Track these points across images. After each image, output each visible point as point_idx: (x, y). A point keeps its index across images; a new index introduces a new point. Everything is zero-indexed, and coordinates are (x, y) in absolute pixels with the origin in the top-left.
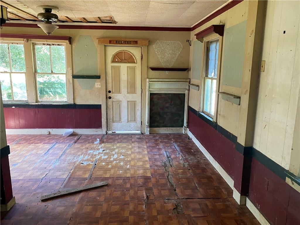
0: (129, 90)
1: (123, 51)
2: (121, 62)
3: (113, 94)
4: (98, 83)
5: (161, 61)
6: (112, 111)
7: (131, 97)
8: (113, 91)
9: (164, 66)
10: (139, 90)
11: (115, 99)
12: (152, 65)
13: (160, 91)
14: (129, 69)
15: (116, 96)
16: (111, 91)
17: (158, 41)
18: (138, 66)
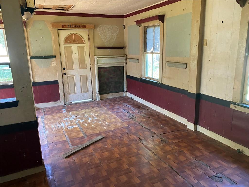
0: (80, 66)
1: (73, 34)
2: (72, 43)
3: (68, 71)
4: (54, 62)
5: (104, 41)
6: (67, 85)
7: (83, 72)
8: (68, 68)
9: (106, 45)
10: (88, 66)
11: (69, 75)
12: (97, 45)
13: (105, 65)
14: (79, 48)
15: (70, 72)
16: (65, 68)
17: (100, 25)
18: (86, 45)
